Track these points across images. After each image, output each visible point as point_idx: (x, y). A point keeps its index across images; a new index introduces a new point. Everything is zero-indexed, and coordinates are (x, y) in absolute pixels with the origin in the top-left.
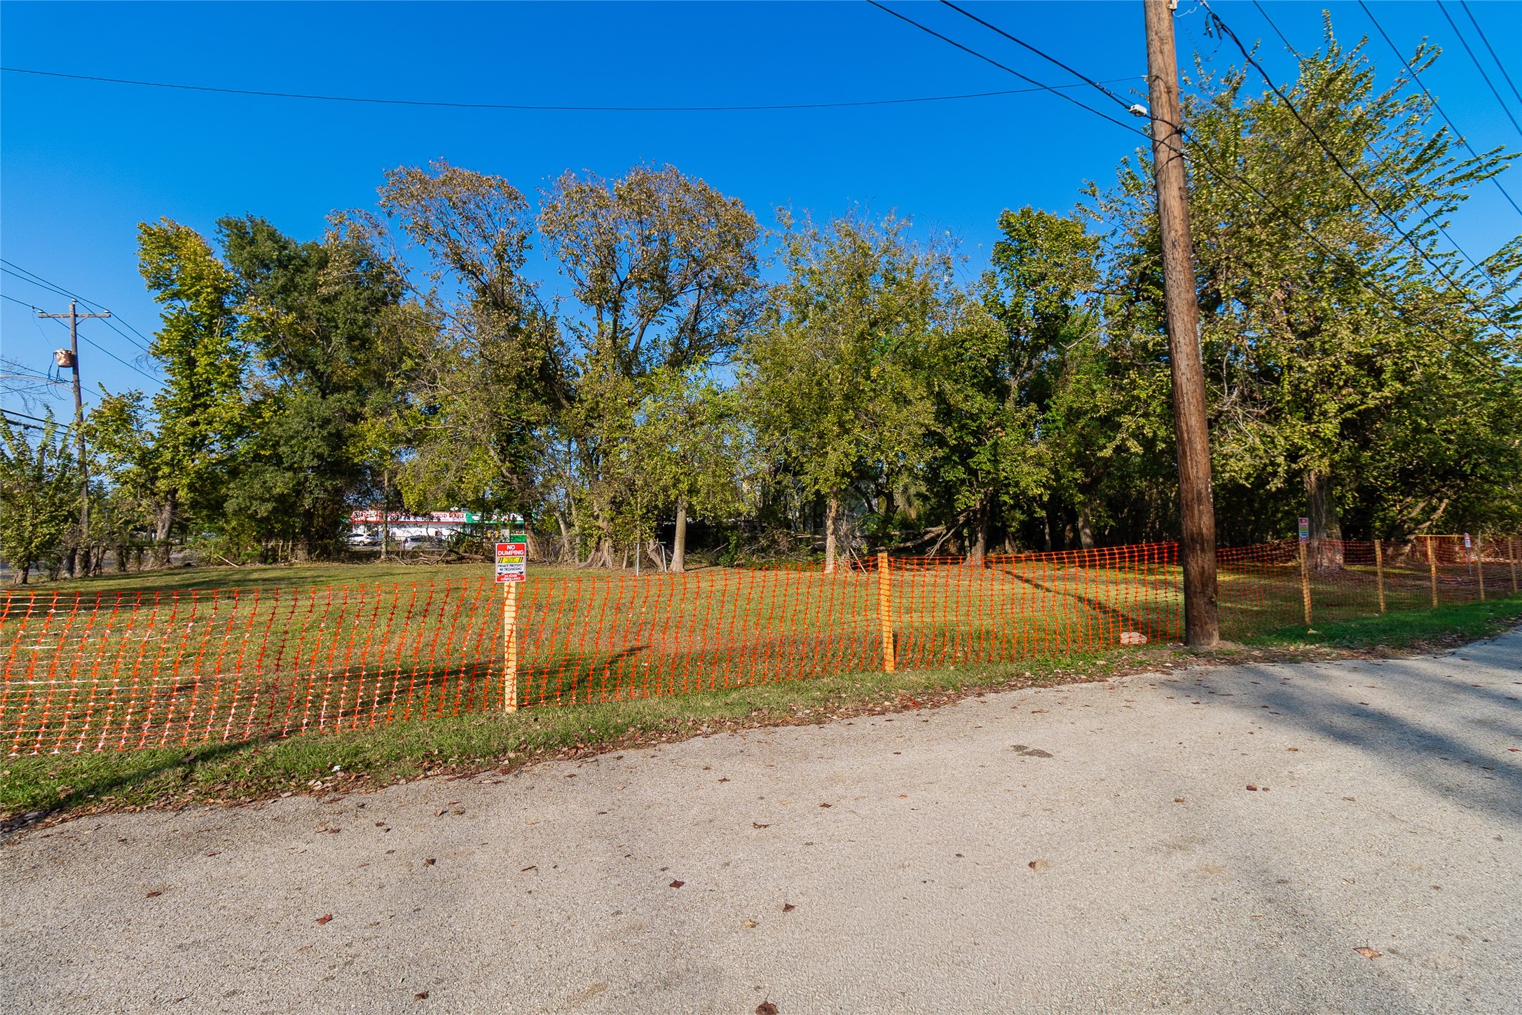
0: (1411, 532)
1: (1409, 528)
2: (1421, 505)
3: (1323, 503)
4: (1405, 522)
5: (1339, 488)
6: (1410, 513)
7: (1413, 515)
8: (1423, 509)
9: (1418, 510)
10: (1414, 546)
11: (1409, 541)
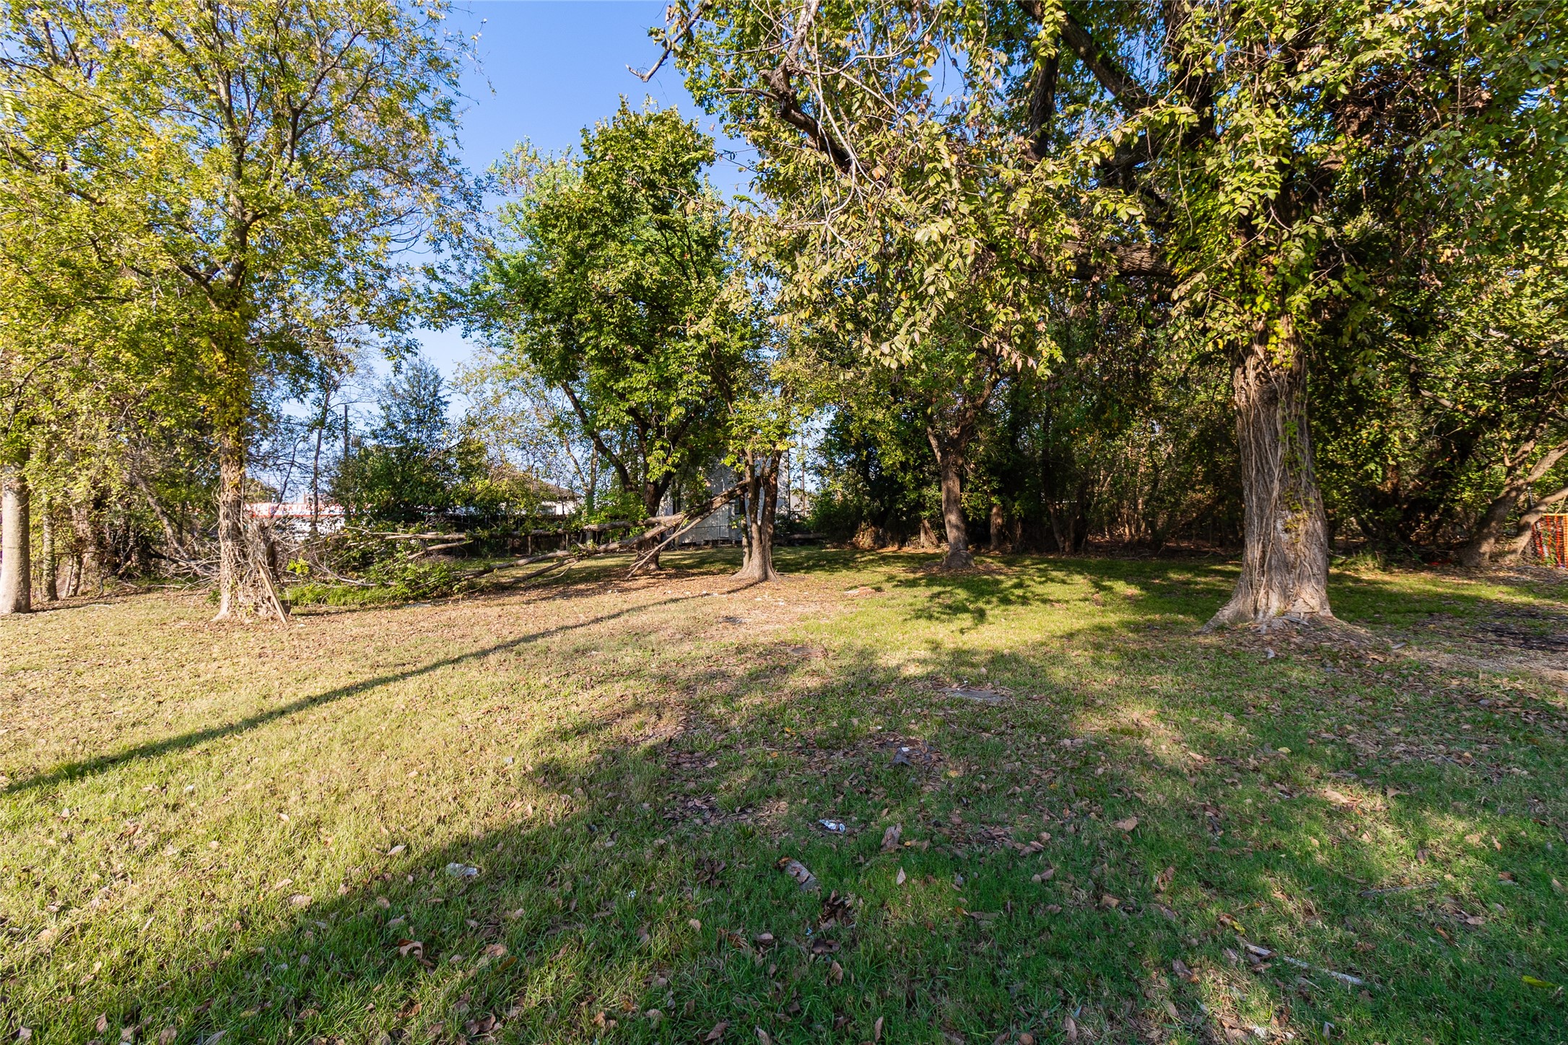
0: (1531, 508)
1: (1528, 500)
2: (1555, 456)
3: (1275, 440)
4: (1519, 490)
5: (1376, 422)
6: (1528, 471)
7: (1537, 475)
8: (1556, 465)
9: (1546, 465)
10: (1536, 535)
11: (1527, 526)
